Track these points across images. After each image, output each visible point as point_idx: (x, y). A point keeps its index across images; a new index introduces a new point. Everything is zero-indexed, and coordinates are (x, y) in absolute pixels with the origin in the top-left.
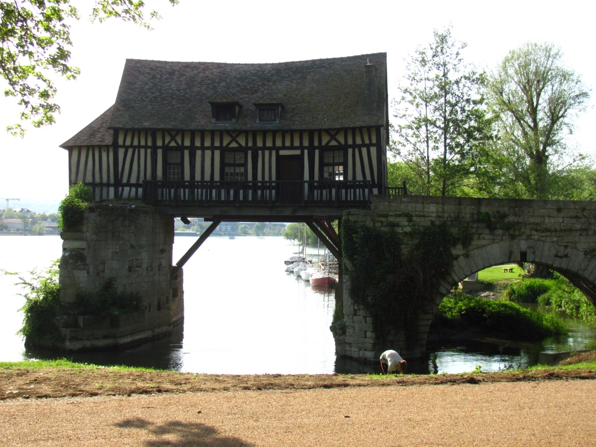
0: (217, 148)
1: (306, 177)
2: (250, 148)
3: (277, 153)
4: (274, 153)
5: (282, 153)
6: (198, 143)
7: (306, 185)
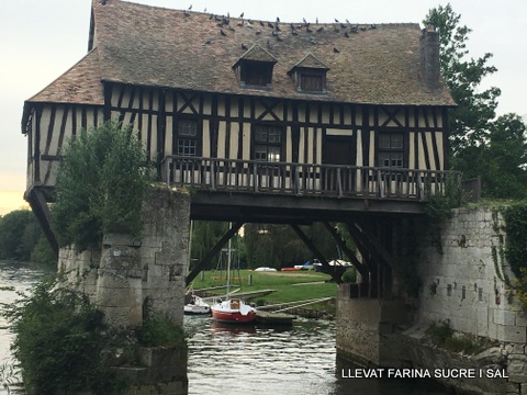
0: (247, 120)
1: (359, 162)
2: (290, 124)
3: (324, 132)
4: (319, 131)
5: (330, 132)
6: (221, 113)
7: (359, 171)
